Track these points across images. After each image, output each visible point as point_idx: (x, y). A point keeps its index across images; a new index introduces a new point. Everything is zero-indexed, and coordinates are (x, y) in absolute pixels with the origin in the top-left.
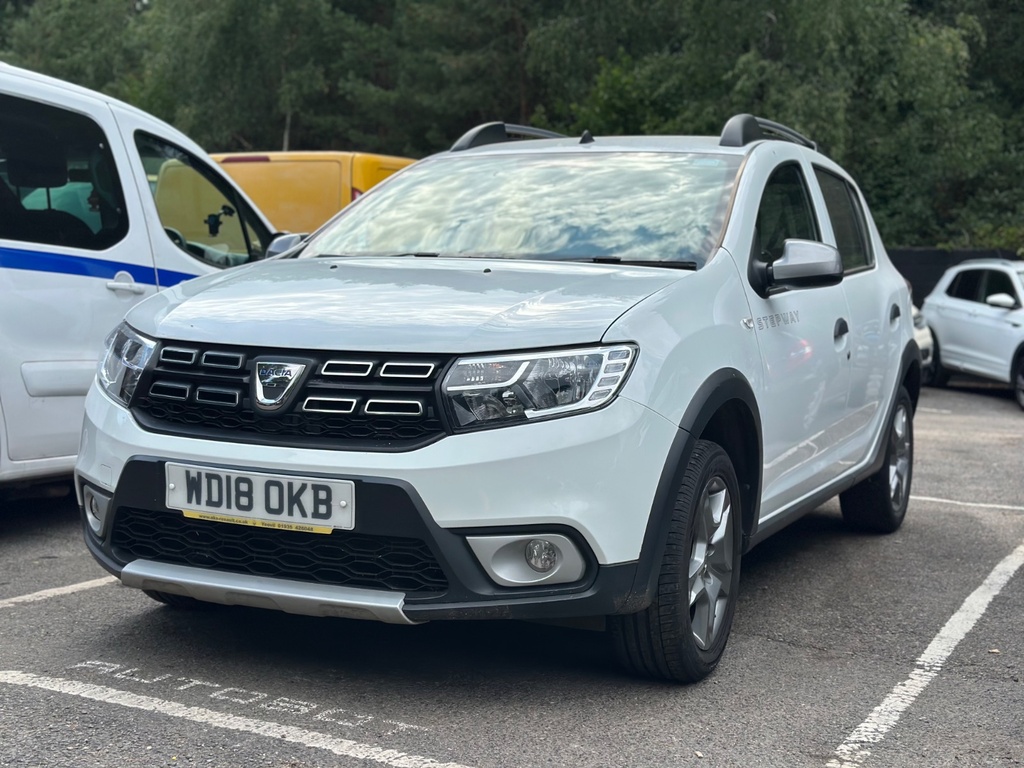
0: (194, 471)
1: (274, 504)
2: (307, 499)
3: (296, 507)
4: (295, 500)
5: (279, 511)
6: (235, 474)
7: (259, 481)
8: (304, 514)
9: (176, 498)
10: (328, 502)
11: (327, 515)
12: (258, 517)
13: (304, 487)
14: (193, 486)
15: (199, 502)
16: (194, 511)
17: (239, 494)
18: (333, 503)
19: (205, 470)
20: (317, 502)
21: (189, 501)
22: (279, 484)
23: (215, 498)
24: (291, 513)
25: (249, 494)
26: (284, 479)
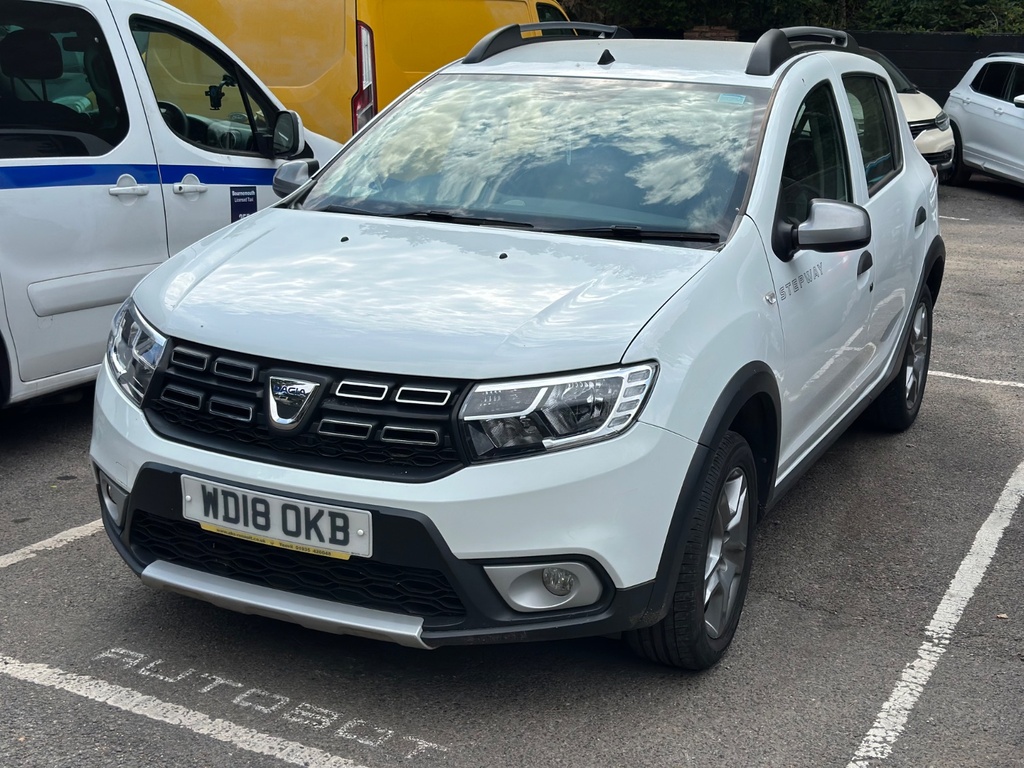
0: (210, 485)
1: (292, 526)
2: (325, 525)
3: (313, 533)
4: (312, 524)
5: (297, 534)
6: (251, 494)
7: (275, 503)
8: (321, 539)
9: (193, 509)
10: (345, 529)
11: (345, 542)
12: (275, 536)
13: (320, 514)
14: (210, 501)
15: (216, 516)
16: (212, 524)
17: (256, 514)
18: (349, 530)
19: (221, 486)
20: (334, 528)
21: (206, 514)
22: (296, 509)
23: (232, 514)
24: (308, 537)
25: (266, 515)
26: (301, 504)
